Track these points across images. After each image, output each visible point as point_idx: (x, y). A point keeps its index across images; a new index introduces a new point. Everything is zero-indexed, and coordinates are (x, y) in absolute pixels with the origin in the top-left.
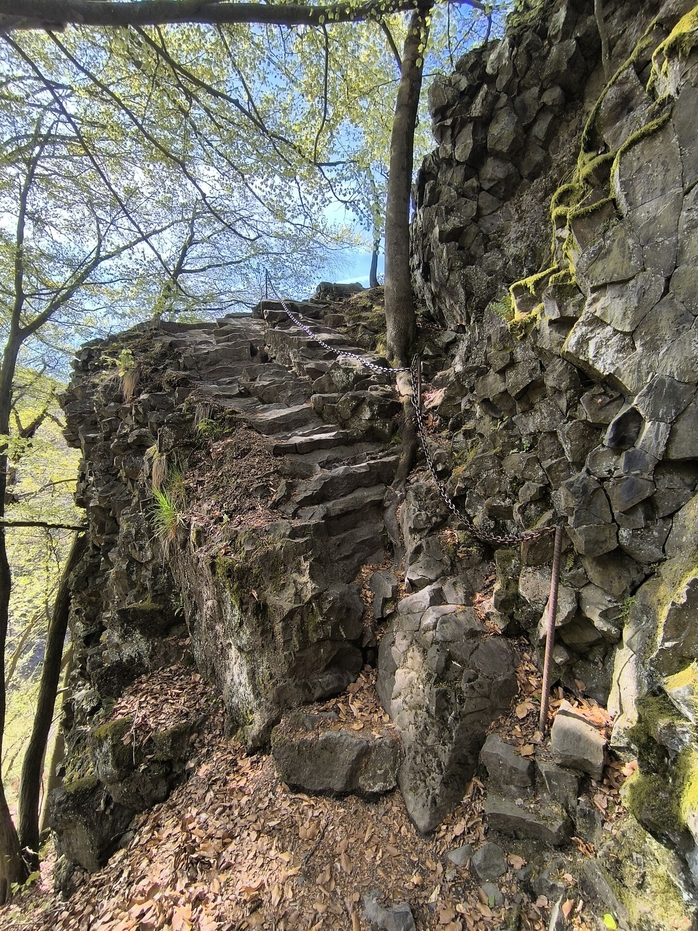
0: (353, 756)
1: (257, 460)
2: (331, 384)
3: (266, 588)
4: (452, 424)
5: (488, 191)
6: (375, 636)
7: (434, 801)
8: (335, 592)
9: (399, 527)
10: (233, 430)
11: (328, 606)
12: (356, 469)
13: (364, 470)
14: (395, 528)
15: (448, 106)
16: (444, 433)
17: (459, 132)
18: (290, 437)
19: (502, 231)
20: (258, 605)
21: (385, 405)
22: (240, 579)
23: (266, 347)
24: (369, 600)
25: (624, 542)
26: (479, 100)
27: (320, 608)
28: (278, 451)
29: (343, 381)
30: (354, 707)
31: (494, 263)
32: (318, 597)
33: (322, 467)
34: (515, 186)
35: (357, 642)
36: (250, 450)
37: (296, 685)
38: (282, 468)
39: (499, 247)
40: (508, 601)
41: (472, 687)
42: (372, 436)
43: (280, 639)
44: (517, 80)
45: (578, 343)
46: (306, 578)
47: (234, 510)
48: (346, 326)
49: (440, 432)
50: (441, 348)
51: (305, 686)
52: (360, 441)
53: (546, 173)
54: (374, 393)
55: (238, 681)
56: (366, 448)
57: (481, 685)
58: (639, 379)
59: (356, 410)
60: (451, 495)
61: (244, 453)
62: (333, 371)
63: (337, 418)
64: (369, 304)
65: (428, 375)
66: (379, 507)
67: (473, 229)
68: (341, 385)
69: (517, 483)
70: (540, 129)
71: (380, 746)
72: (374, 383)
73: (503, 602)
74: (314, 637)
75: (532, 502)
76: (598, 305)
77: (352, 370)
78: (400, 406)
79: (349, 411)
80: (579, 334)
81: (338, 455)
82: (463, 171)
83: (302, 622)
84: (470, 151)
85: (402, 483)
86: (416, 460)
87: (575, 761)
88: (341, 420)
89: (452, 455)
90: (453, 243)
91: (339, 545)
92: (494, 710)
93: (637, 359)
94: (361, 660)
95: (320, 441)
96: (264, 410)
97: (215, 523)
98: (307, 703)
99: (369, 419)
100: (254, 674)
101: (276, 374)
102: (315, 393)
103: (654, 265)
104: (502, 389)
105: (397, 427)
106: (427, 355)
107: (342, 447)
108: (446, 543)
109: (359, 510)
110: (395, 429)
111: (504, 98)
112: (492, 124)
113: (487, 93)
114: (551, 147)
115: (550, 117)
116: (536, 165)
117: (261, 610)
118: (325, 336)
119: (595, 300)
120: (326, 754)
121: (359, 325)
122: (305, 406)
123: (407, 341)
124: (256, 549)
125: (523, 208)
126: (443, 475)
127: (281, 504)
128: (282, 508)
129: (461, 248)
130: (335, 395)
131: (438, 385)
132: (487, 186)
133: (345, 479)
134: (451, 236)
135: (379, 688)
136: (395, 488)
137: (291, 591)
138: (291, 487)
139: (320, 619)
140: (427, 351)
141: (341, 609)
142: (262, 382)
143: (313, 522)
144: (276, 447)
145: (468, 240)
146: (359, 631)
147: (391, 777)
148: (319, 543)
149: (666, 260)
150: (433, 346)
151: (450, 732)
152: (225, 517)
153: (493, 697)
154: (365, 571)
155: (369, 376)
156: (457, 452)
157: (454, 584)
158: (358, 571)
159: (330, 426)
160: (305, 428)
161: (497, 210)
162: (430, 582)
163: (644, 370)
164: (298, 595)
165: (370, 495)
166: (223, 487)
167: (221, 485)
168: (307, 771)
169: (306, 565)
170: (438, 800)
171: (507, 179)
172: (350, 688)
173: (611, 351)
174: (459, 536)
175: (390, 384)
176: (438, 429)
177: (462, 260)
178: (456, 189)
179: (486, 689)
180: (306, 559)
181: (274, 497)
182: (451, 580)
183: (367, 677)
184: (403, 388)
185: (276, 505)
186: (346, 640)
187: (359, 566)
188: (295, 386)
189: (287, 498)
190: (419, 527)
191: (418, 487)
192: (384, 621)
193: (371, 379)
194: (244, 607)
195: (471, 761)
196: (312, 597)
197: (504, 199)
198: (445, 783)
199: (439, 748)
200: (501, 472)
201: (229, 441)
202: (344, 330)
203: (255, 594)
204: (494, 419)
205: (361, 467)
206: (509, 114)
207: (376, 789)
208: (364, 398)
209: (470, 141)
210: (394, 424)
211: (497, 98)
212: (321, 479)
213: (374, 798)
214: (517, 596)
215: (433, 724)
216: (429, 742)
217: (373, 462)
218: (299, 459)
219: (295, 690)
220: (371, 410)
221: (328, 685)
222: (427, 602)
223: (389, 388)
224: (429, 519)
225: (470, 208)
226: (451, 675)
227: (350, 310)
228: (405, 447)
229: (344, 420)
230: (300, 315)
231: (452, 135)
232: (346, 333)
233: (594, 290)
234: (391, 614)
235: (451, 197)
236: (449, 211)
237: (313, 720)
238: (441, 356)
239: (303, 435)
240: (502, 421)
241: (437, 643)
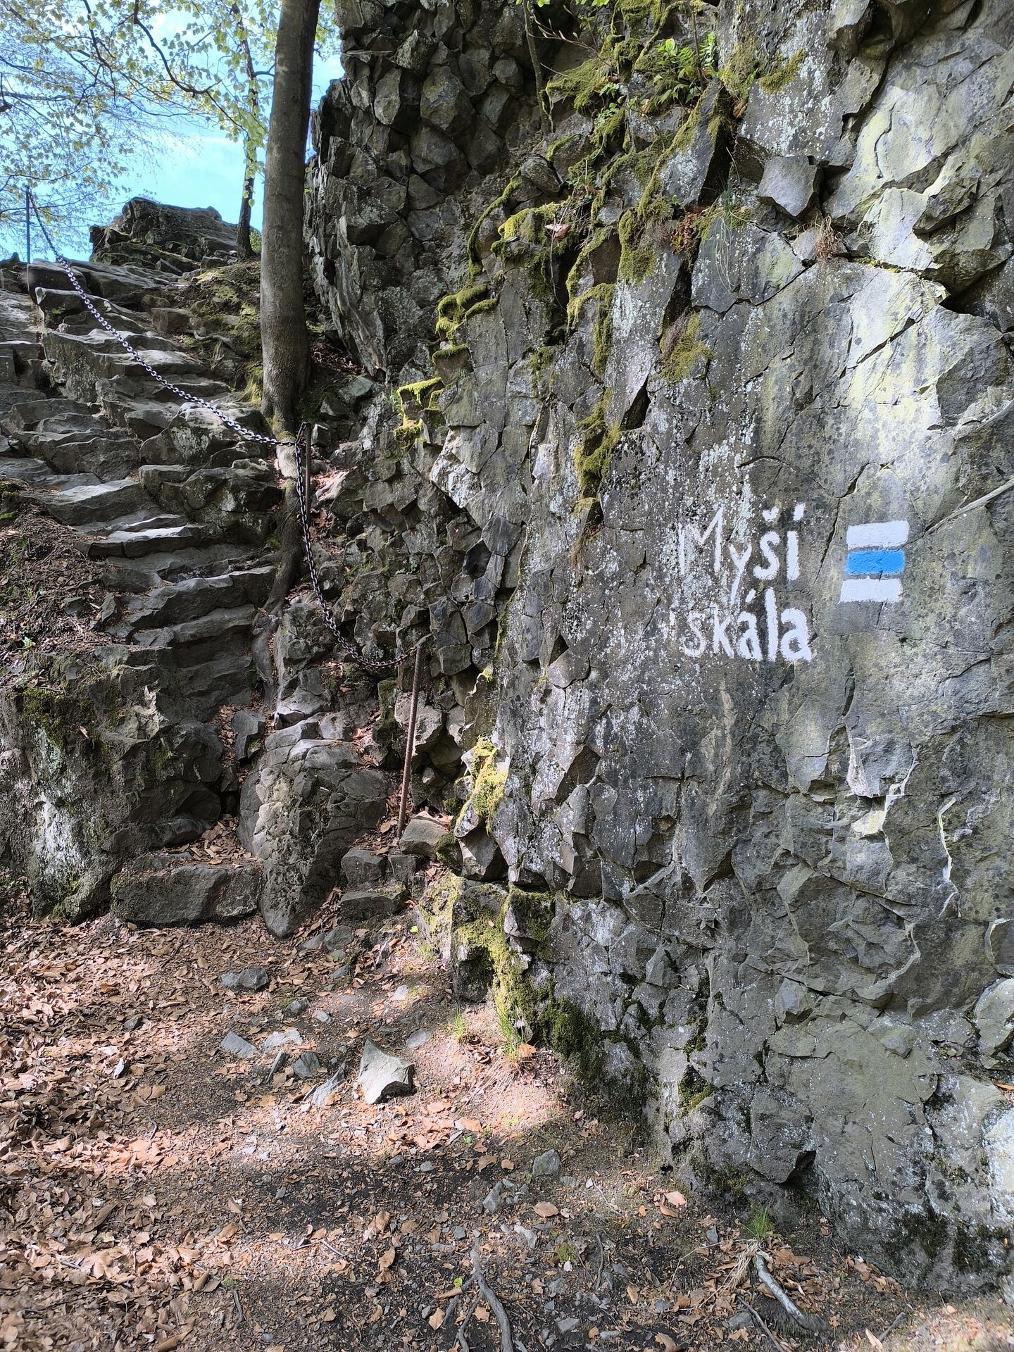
0: (210, 885)
1: (65, 564)
2: (172, 449)
3: (98, 724)
4: (351, 527)
5: (423, 176)
6: (237, 778)
7: (293, 909)
8: (188, 727)
9: (272, 660)
10: (15, 516)
11: (180, 741)
12: (215, 582)
13: (225, 585)
14: (266, 662)
15: (366, 30)
16: (339, 540)
17: (381, 76)
18: (111, 532)
19: (442, 240)
20: (88, 744)
21: (256, 492)
22: (62, 713)
23: (45, 363)
24: (230, 741)
25: (475, 661)
26: (407, 46)
27: (171, 744)
28: (97, 552)
29: (191, 447)
30: (211, 851)
31: (426, 289)
32: (167, 731)
33: (163, 578)
34: (461, 176)
35: (214, 785)
36: (51, 548)
37: (141, 830)
38: (106, 578)
39: (436, 263)
40: (386, 730)
41: (338, 807)
42: (235, 535)
43: (119, 779)
44: (462, 32)
45: (440, 474)
46: (152, 710)
47: (40, 632)
48: (192, 335)
49: (334, 537)
50: (348, 405)
51: (153, 830)
52: (219, 542)
53: (502, 170)
54: (241, 472)
55: (54, 845)
56: (228, 553)
57: (347, 806)
58: (484, 516)
59: (213, 498)
60: (338, 620)
61: (42, 553)
62: (175, 429)
63: (182, 504)
64: (235, 299)
65: (326, 446)
66: (245, 635)
67: (400, 230)
68: (187, 453)
69: (401, 605)
70: (493, 108)
71: (240, 874)
72: (241, 456)
73: (380, 731)
74: (163, 775)
75: (412, 626)
76: (454, 443)
77: (206, 432)
78: (280, 493)
79: (201, 496)
80: (440, 466)
81: (186, 562)
82: (386, 136)
83: (148, 761)
84: (395, 112)
85: (279, 605)
86: (298, 575)
87: (416, 845)
88: (188, 509)
89: (343, 570)
90: (368, 248)
91: (191, 678)
92: (359, 830)
93: (481, 498)
94: (219, 807)
95: (158, 540)
96: (60, 485)
97: (10, 649)
98: (155, 848)
99: (233, 512)
100: (81, 828)
101: (73, 420)
102: (144, 462)
103: (491, 420)
104: (390, 501)
105: (275, 526)
106: (326, 414)
107: (191, 550)
108: (328, 676)
109: (217, 638)
110: (271, 527)
111: (443, 53)
112: (428, 82)
113: (418, 42)
114: (508, 137)
115: (505, 98)
116: (487, 158)
117: (94, 749)
118: (157, 356)
119: (453, 438)
120: (180, 887)
121: (216, 340)
122: (128, 481)
123: (296, 387)
124: (82, 677)
125: (472, 212)
126: (331, 595)
127: (109, 625)
128: (111, 631)
129: (378, 257)
130: (178, 468)
131: (339, 464)
132: (421, 168)
133: (197, 595)
134: (365, 237)
135: (240, 831)
136: (269, 610)
137: (132, 725)
138: (121, 603)
139: (170, 754)
140: (326, 409)
141: (196, 744)
142: (50, 434)
143: (156, 647)
144: (93, 547)
145: (392, 245)
146: (217, 772)
147: (252, 902)
148: (165, 673)
149: (498, 417)
150: (336, 401)
151: (313, 847)
152: (27, 641)
153: (358, 816)
154: (225, 712)
155: (233, 443)
156: (350, 567)
157: (334, 719)
158: (215, 711)
159: (172, 516)
160: (131, 517)
161: (434, 207)
162: (305, 717)
163: (487, 507)
164: (141, 729)
165: (233, 618)
166: (14, 601)
167: (11, 598)
168: (157, 906)
169: (151, 696)
170: (298, 907)
171: (448, 166)
172: (205, 835)
173: (465, 487)
174: (345, 668)
175: (266, 457)
176: (333, 533)
177: (380, 277)
178: (376, 161)
179: (352, 809)
180: (151, 690)
181: (98, 616)
182: (330, 715)
183: (227, 824)
184: (285, 464)
185: (101, 627)
186: (201, 782)
187: (217, 706)
188: (110, 447)
189: (116, 618)
190: (295, 657)
191: (296, 610)
192: (249, 762)
193: (237, 448)
194: (70, 747)
195: (332, 874)
196: (160, 731)
197: (446, 191)
198: (304, 892)
199: (301, 864)
200: (388, 594)
201: (11, 532)
202: (187, 340)
203: (84, 731)
204: (384, 532)
205: (220, 580)
206: (450, 78)
207: (235, 912)
208: (226, 480)
209: (395, 97)
210: (270, 521)
211: (434, 48)
212: (163, 594)
213: (233, 921)
214: (395, 724)
215: (296, 844)
216: (291, 861)
217: (237, 573)
218: (128, 565)
219: (140, 835)
220: (236, 499)
221: (179, 828)
222: (298, 736)
223: (263, 465)
224: (308, 648)
225: (396, 195)
226: (317, 799)
227: (200, 306)
228: (284, 556)
229: (194, 509)
230: (107, 304)
231: (371, 79)
232: (194, 349)
233: (453, 428)
234: (256, 753)
235: (368, 172)
236: (364, 195)
237: (163, 861)
238: (347, 418)
239: (131, 530)
240: (392, 535)
241: (305, 770)
